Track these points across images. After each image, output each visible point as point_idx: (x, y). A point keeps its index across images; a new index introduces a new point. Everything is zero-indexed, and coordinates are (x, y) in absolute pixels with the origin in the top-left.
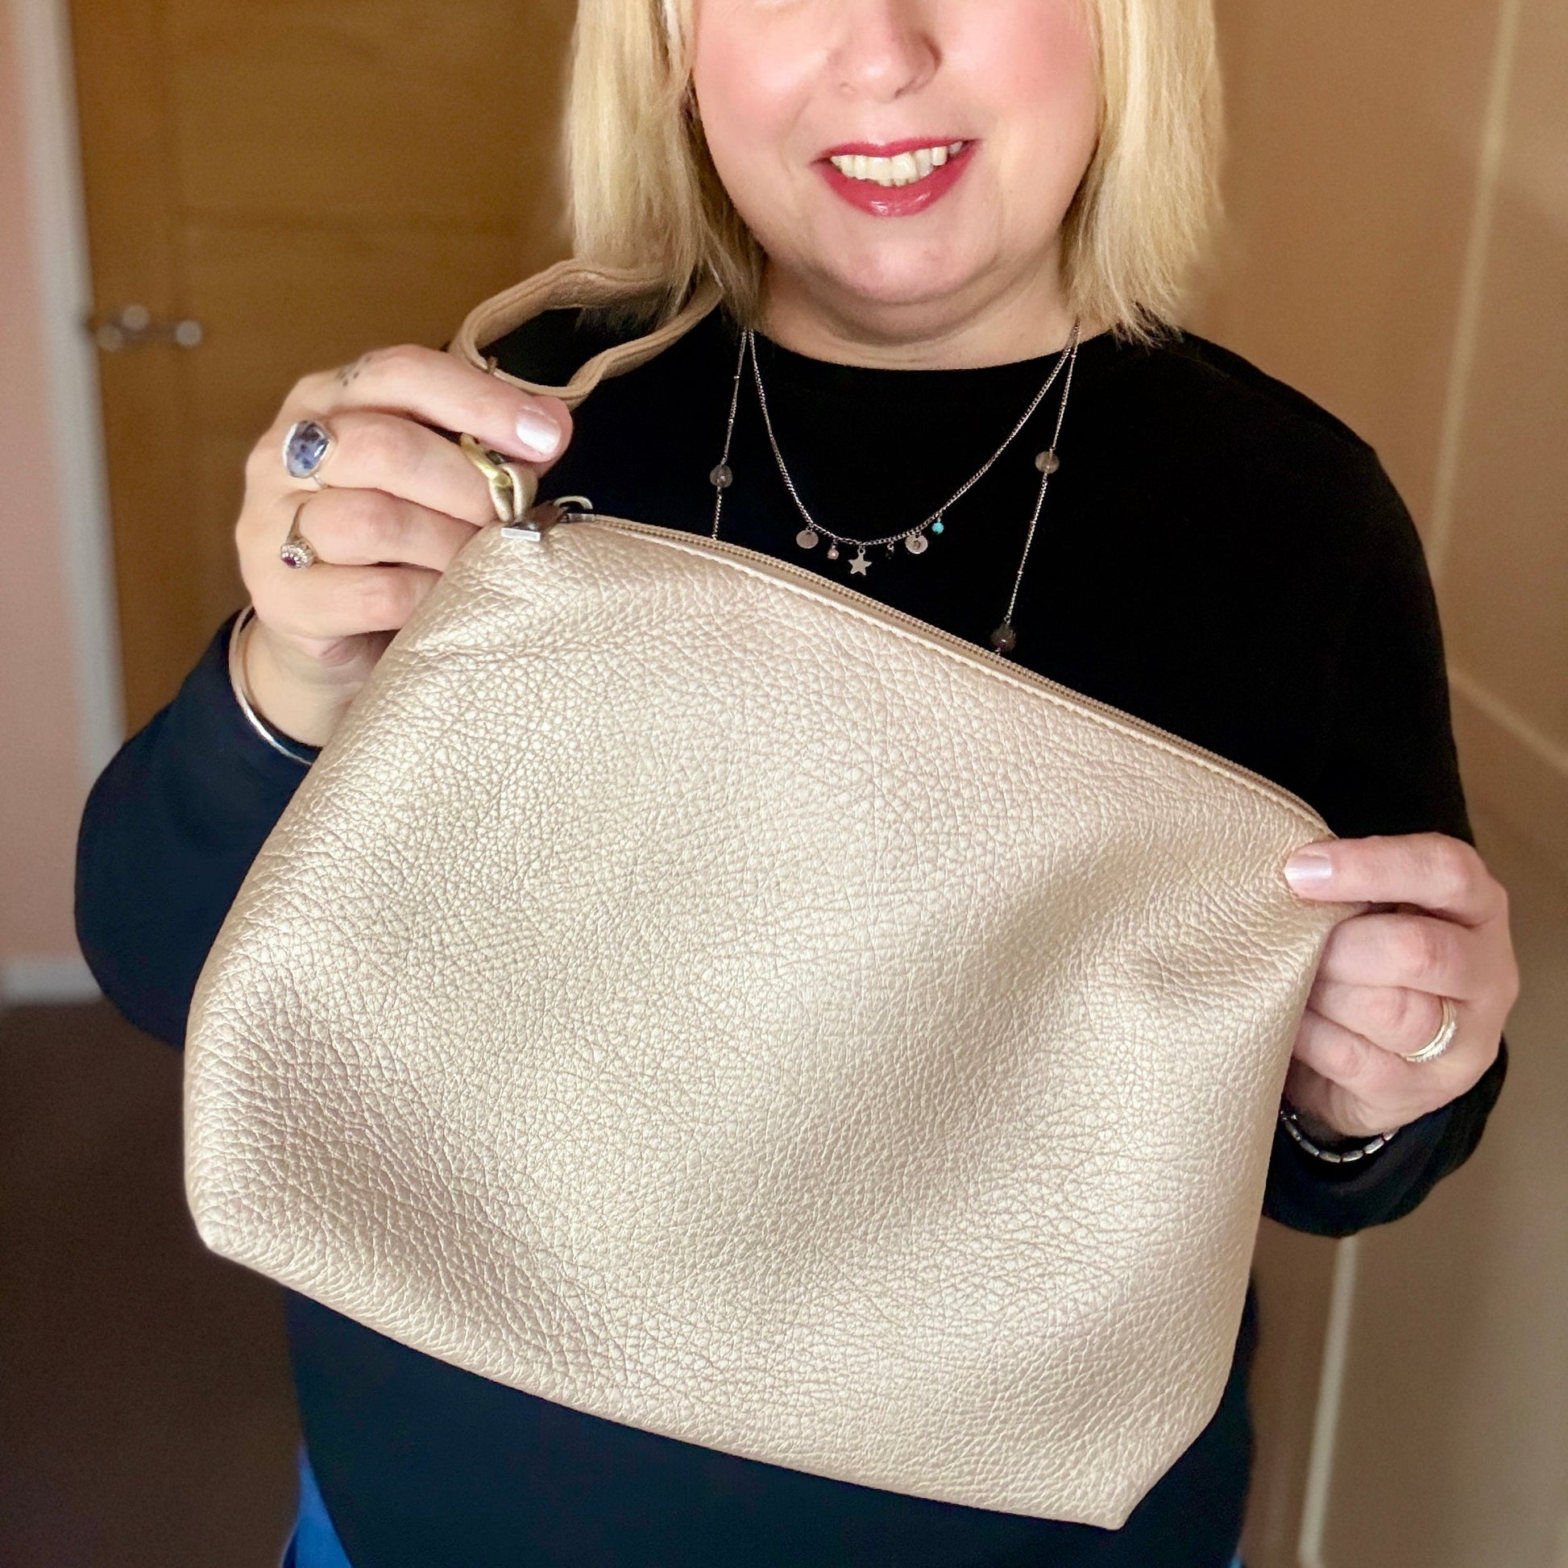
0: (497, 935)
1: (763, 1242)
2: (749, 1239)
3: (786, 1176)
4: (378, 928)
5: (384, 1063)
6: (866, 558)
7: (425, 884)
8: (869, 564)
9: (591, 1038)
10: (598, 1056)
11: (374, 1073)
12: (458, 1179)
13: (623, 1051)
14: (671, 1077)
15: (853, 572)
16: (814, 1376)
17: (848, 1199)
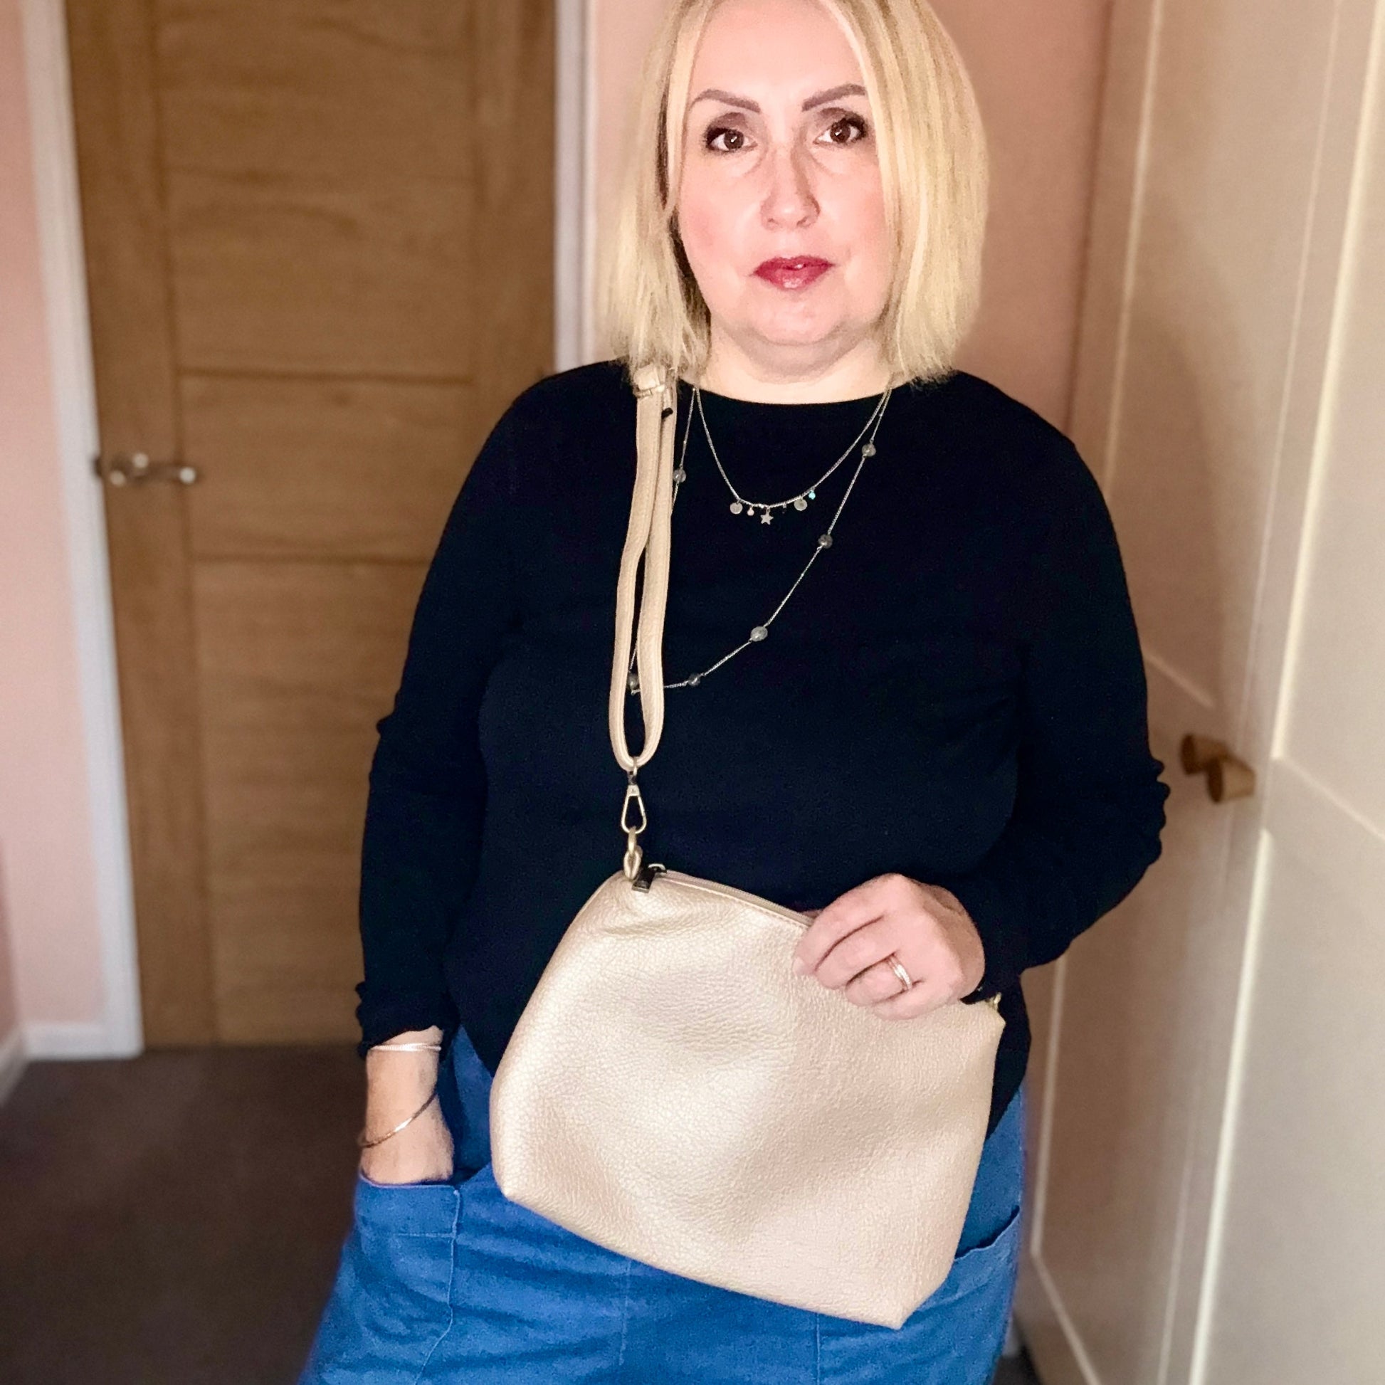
0: (625, 1059)
1: (741, 1197)
2: (735, 1196)
3: (751, 1167)
4: (573, 1056)
5: (575, 1117)
6: (771, 514)
7: (593, 1036)
8: (772, 518)
9: (665, 1106)
10: (669, 1114)
11: (571, 1121)
12: (607, 1168)
13: (680, 1113)
14: (701, 1124)
15: (762, 522)
16: (762, 1254)
17: (777, 1176)
